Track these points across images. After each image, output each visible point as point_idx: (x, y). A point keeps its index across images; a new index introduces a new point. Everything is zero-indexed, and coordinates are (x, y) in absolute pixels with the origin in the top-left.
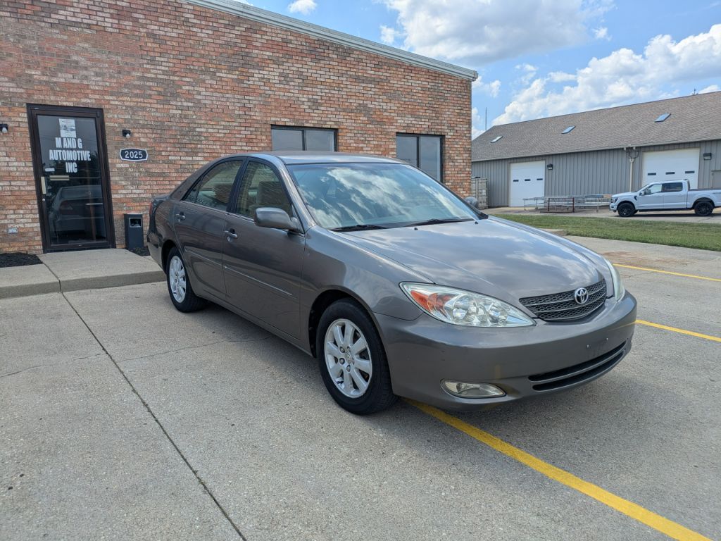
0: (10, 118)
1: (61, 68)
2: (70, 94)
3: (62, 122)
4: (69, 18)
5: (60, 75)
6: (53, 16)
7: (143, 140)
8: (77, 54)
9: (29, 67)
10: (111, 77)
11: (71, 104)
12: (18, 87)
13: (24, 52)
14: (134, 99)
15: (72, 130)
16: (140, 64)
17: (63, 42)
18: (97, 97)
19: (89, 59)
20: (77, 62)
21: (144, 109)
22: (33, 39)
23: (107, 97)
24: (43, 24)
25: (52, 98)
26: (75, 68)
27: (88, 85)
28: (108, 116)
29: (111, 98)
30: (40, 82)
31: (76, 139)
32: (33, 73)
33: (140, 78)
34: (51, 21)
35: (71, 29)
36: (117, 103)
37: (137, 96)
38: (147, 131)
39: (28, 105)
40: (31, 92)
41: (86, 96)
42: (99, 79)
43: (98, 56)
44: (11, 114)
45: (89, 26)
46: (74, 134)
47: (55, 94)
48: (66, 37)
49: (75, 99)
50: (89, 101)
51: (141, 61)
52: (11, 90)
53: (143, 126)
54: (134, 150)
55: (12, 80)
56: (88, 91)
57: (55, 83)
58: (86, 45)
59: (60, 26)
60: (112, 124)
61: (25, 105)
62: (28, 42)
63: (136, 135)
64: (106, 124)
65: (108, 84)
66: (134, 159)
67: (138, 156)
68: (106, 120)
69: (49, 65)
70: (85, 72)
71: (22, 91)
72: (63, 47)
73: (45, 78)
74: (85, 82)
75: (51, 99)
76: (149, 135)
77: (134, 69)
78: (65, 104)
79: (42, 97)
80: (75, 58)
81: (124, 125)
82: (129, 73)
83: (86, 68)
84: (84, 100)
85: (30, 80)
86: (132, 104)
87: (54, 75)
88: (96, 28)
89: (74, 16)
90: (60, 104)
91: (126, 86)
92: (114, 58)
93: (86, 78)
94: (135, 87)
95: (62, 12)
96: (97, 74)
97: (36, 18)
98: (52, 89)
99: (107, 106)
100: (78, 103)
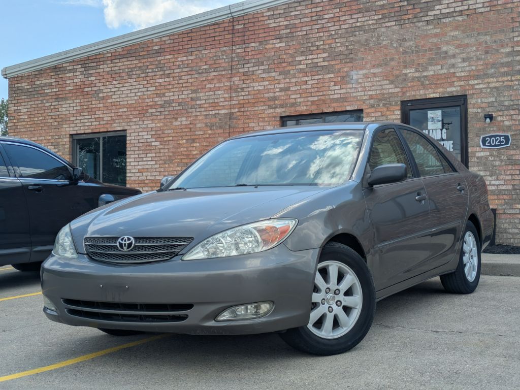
0: (387, 116)
1: (432, 61)
2: (438, 85)
3: (431, 114)
4: (443, 11)
5: (430, 68)
6: (430, 13)
7: (507, 123)
8: (447, 43)
9: (405, 67)
10: (478, 59)
11: (438, 95)
12: (396, 87)
13: (403, 54)
14: (500, 79)
15: (438, 121)
16: (510, 39)
17: (436, 35)
18: (463, 83)
19: (458, 46)
20: (446, 52)
21: (510, 87)
22: (412, 40)
23: (471, 82)
24: (421, 24)
25: (422, 92)
26: (445, 58)
27: (454, 73)
28: (471, 101)
29: (476, 82)
30: (413, 79)
31: (441, 130)
32: (408, 71)
33: (508, 54)
34: (427, 18)
35: (444, 20)
36: (481, 86)
37: (504, 74)
38: (512, 112)
39: (402, 102)
40: (405, 90)
41: (452, 84)
42: (466, 64)
43: (466, 41)
44: (388, 113)
45: (461, 13)
46: (439, 125)
47: (424, 88)
48: (438, 31)
49: (441, 90)
50: (454, 89)
51: (512, 35)
52: (390, 91)
53: (508, 108)
54: (495, 136)
55: (392, 82)
56: (454, 79)
57: (426, 77)
58: (457, 33)
59: (435, 21)
60: (474, 110)
61: (399, 103)
62: (408, 44)
63: (500, 119)
64: (470, 110)
65: (474, 68)
66: (495, 145)
67: (500, 142)
68: (469, 106)
69: (421, 61)
70: (453, 61)
71: (398, 90)
72: (435, 40)
73: (417, 74)
74: (452, 71)
75: (421, 94)
76: (514, 117)
77: (502, 46)
78: (432, 96)
79: (413, 93)
80: (444, 49)
81: (488, 110)
82: (497, 51)
83: (454, 56)
84: (449, 89)
85: (405, 79)
86: (497, 85)
87: (426, 70)
88: (467, 13)
89: (448, 7)
90: (428, 97)
91: (493, 65)
92: (483, 38)
93: (453, 66)
94: (503, 65)
95: (437, 7)
96: (464, 60)
97: (415, 20)
98: (422, 84)
99: (471, 92)
100: (444, 93)
